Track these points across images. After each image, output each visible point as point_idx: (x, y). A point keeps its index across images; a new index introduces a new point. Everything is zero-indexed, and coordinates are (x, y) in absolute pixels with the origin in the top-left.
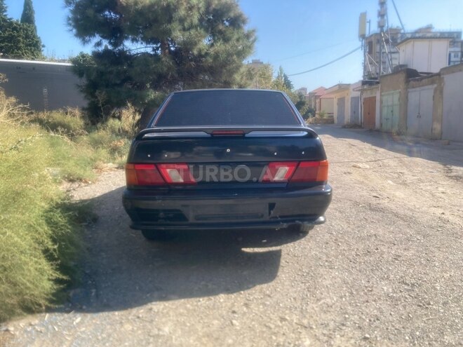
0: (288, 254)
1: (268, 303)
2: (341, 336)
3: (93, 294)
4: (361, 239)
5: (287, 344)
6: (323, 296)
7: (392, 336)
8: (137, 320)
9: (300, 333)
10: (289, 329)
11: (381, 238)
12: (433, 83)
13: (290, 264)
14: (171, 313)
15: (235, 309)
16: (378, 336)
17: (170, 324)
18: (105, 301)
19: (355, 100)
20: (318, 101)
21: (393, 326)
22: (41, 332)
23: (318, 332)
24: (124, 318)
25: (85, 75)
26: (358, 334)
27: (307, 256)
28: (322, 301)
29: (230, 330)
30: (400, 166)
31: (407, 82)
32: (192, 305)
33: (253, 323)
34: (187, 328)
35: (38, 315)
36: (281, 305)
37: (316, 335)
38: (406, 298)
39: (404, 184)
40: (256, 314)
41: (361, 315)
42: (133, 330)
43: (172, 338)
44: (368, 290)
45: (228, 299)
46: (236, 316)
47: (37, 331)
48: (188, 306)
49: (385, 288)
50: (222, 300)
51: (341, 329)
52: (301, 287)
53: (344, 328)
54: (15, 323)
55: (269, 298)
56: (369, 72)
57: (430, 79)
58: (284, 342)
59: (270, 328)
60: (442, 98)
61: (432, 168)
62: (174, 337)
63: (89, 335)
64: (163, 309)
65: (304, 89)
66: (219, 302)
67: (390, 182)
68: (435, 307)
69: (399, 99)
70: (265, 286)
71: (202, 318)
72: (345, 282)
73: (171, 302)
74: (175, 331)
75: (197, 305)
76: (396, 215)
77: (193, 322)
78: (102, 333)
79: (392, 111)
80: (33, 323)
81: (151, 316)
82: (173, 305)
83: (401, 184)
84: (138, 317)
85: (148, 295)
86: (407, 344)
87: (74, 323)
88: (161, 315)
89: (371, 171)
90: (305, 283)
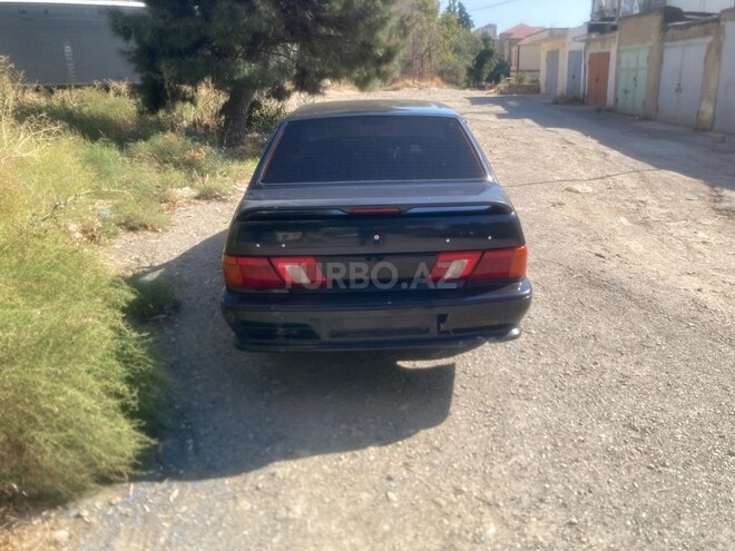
0: (465, 373)
1: (436, 462)
2: (538, 519)
3: (190, 448)
4: (574, 343)
5: (463, 533)
6: (514, 450)
7: (607, 520)
8: (256, 492)
9: (482, 513)
10: (466, 506)
11: (603, 342)
12: (706, 33)
13: (468, 390)
14: (302, 481)
15: (392, 473)
16: (589, 518)
17: (302, 499)
18: (208, 459)
19: (575, 56)
20: (514, 49)
21: (611, 503)
22: (127, 516)
23: (506, 512)
24: (238, 489)
25: (133, 35)
26: (561, 515)
27: (492, 375)
28: (514, 459)
29: (385, 509)
30: (642, 188)
31: (664, 29)
32: (330, 466)
33: (417, 497)
34: (326, 506)
35: (118, 486)
36: (455, 466)
37: (503, 518)
38: (632, 454)
39: (645, 223)
40: (421, 482)
41: (566, 484)
42: (252, 511)
43: (306, 523)
44: (579, 440)
45: (381, 454)
46: (393, 484)
47: (121, 514)
48: (325, 467)
49: (603, 436)
50: (372, 458)
51: (538, 508)
52: (483, 433)
53: (542, 506)
54: (89, 502)
55: (438, 454)
56: (601, 7)
57: (702, 27)
58: (461, 528)
59: (440, 506)
60: (720, 60)
61: (692, 192)
62: (309, 521)
63: (192, 519)
64: (291, 473)
65: (492, 27)
66: (369, 460)
67: (623, 220)
68: (671, 470)
69: (648, 59)
70: (431, 431)
71: (345, 490)
72: (547, 426)
73: (300, 461)
74: (309, 511)
75: (337, 467)
76: (628, 295)
77: (333, 496)
78: (211, 515)
79: (635, 79)
80: (114, 502)
81: (275, 486)
82: (303, 466)
83: (640, 224)
84: (257, 488)
85: (268, 449)
86: (629, 532)
87: (171, 499)
88: (289, 483)
89: (595, 198)
90: (489, 426)
